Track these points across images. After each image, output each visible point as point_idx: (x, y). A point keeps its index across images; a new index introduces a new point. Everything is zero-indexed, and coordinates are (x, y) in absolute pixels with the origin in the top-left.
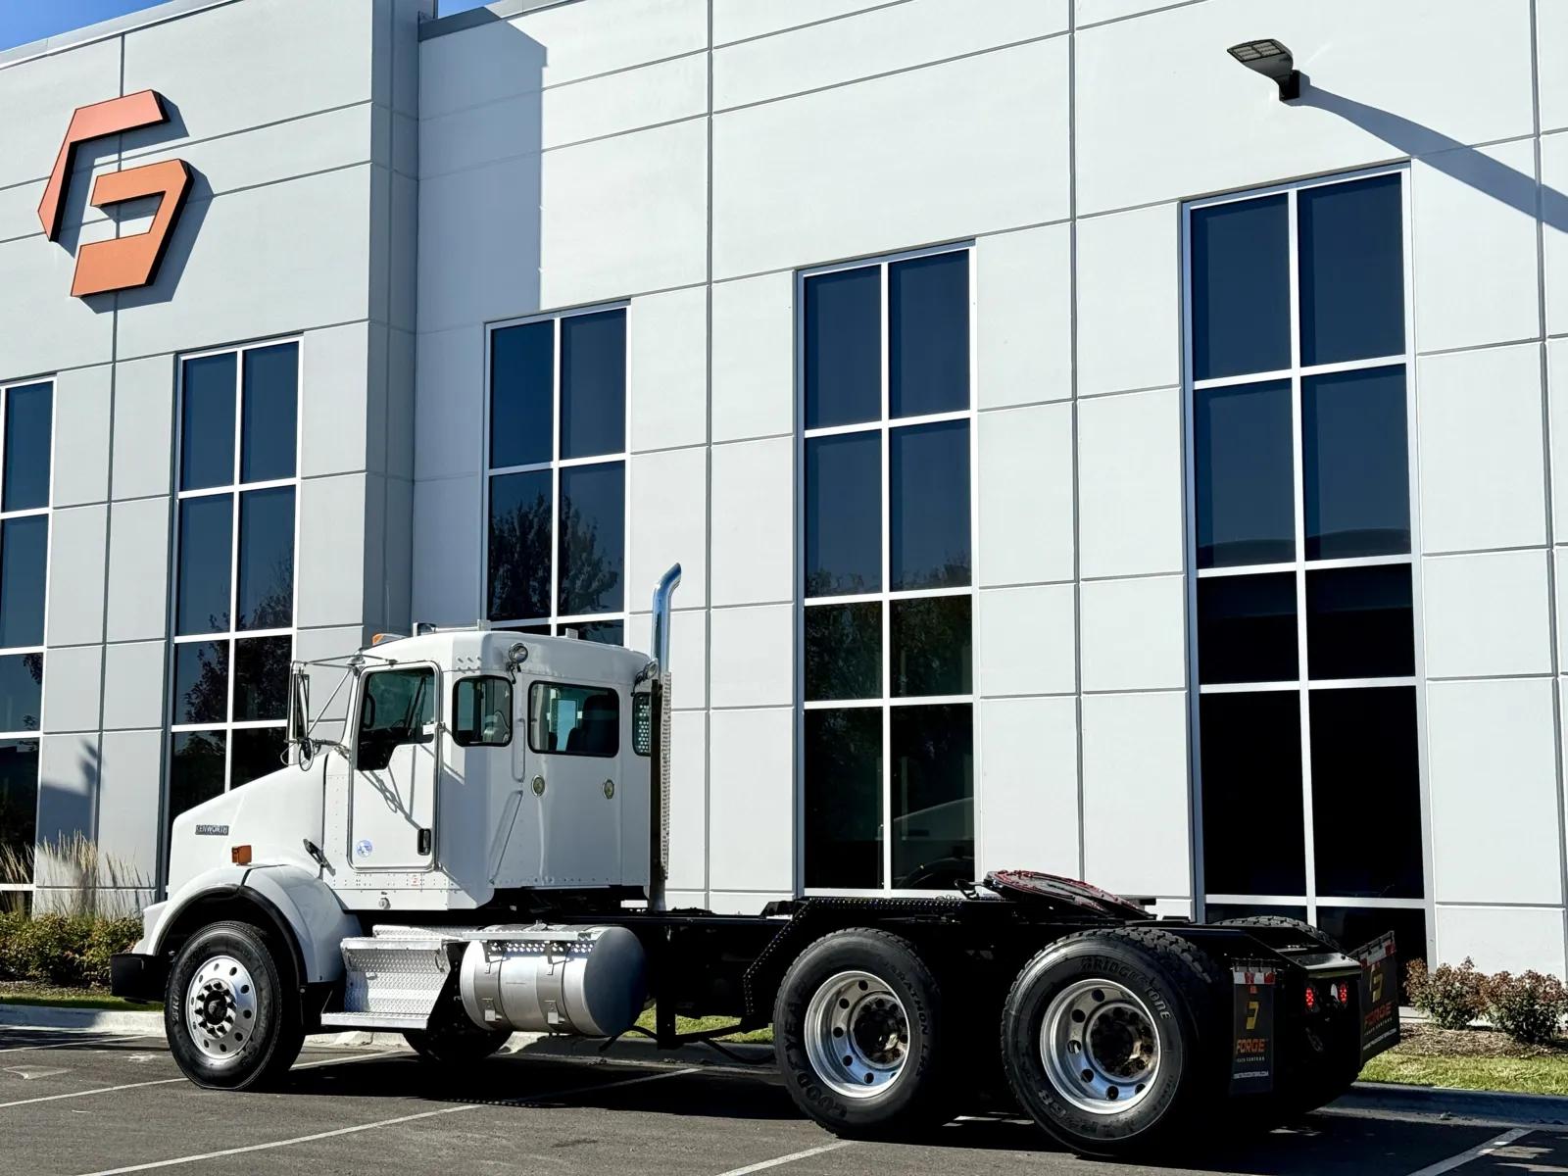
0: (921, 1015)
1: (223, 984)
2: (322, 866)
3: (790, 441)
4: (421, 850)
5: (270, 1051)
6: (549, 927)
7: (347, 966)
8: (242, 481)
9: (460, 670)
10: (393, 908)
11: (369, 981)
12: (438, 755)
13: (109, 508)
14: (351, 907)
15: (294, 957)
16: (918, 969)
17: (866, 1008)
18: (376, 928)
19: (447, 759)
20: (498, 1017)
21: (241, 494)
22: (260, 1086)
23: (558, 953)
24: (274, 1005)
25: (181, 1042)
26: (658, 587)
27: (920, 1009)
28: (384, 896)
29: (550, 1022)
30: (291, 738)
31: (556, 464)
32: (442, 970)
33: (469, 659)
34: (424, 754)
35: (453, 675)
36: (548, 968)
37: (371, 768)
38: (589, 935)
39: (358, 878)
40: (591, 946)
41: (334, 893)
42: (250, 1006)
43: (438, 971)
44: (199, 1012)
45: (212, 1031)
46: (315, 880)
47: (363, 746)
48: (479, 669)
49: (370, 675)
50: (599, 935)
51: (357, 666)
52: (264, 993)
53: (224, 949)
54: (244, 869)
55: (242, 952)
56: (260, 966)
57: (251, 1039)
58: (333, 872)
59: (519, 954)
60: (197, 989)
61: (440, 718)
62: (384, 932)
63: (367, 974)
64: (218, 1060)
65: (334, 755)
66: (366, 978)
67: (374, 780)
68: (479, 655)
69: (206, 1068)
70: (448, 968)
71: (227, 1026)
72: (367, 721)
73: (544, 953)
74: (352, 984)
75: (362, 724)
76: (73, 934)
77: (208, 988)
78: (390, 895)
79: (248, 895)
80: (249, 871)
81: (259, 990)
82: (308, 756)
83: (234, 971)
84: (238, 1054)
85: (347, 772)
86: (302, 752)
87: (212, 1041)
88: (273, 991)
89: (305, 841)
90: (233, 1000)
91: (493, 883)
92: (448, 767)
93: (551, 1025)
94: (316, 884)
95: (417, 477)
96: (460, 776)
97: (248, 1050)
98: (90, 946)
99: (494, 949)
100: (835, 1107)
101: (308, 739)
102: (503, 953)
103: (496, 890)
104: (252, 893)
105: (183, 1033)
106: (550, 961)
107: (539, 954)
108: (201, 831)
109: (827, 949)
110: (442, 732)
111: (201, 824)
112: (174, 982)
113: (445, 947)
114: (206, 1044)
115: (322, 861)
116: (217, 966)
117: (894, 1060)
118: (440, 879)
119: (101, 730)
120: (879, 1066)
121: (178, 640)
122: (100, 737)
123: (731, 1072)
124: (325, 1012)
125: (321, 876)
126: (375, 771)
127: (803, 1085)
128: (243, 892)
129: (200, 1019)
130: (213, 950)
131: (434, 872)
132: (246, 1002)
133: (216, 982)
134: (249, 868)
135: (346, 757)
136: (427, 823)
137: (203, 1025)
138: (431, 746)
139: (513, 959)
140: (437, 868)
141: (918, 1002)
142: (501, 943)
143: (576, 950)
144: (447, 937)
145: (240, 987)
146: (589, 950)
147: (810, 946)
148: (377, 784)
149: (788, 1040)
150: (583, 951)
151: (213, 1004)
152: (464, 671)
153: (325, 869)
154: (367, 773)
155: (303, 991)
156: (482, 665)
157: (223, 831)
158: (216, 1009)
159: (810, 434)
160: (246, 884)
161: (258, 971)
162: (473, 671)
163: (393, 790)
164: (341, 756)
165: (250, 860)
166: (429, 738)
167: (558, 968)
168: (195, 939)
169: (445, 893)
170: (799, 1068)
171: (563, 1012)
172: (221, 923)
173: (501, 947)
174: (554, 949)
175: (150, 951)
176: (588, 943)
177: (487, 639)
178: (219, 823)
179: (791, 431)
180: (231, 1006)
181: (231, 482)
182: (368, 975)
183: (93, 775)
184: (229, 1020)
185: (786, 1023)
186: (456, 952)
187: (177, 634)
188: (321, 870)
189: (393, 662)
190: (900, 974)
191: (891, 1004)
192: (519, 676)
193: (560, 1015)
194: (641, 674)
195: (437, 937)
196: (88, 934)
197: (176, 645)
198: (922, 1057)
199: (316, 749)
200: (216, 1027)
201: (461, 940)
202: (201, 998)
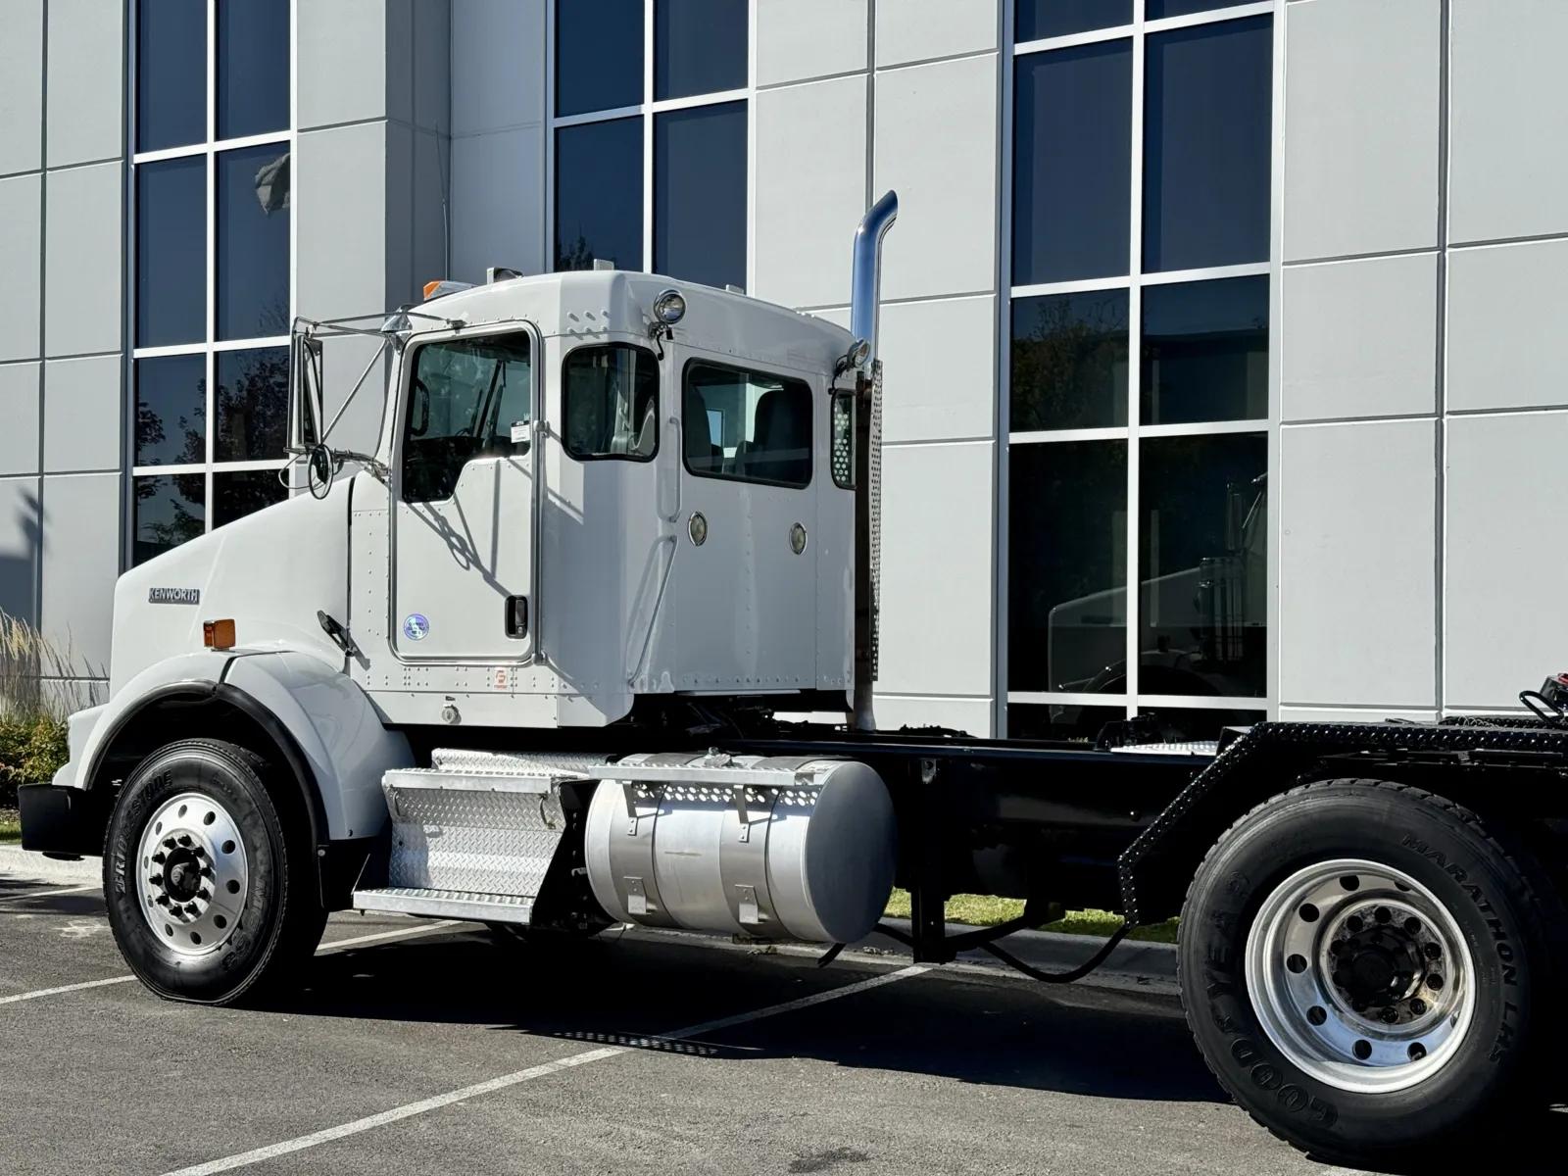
0: (1501, 947)
1: (194, 839)
2: (348, 654)
3: (992, 59)
4: (511, 630)
5: (271, 946)
6: (735, 760)
7: (393, 814)
8: (218, 138)
9: (573, 333)
10: (464, 723)
11: (429, 840)
12: (538, 475)
13: (44, 178)
14: (396, 719)
15: (308, 800)
16: (1493, 861)
17: (1354, 922)
18: (437, 753)
19: (553, 481)
20: (651, 907)
21: (217, 154)
22: (256, 1000)
23: (756, 806)
24: (276, 875)
25: (130, 926)
26: (861, 230)
27: (1499, 936)
28: (450, 703)
29: (743, 920)
30: (295, 444)
31: (649, 108)
32: (551, 826)
33: (589, 315)
34: (515, 473)
35: (562, 344)
36: (741, 830)
37: (425, 498)
38: (810, 776)
39: (408, 674)
40: (814, 794)
41: (368, 696)
42: (236, 872)
43: (545, 827)
44: (156, 880)
45: (177, 912)
46: (338, 676)
47: (410, 464)
48: (605, 331)
49: (421, 348)
50: (828, 775)
51: (400, 333)
52: (259, 855)
53: (193, 782)
54: (224, 656)
55: (222, 787)
56: (252, 813)
57: (240, 925)
58: (366, 664)
59: (686, 805)
60: (152, 844)
61: (540, 414)
62: (450, 760)
63: (426, 827)
64: (188, 956)
65: (364, 478)
66: (424, 835)
67: (431, 518)
68: (606, 308)
69: (168, 968)
70: (561, 823)
71: (202, 905)
72: (417, 425)
73: (731, 805)
74: (401, 843)
75: (408, 429)
76: (8, 739)
77: (170, 843)
78: (460, 702)
79: (232, 698)
80: (231, 660)
81: (250, 849)
82: (323, 476)
83: (210, 818)
84: (219, 948)
85: (385, 505)
86: (314, 467)
87: (176, 926)
88: (274, 852)
89: (320, 614)
90: (210, 863)
91: (632, 685)
92: (556, 496)
93: (746, 926)
94: (339, 681)
95: (455, 131)
97: (235, 943)
98: (29, 755)
99: (641, 794)
100: (1314, 1108)
101: (322, 446)
102: (658, 802)
103: (637, 696)
104: (237, 695)
105: (133, 913)
106: (743, 819)
107: (722, 806)
108: (158, 597)
109: (1296, 816)
110: (544, 437)
111: (157, 587)
112: (117, 832)
113: (556, 789)
114: (170, 932)
115: (347, 645)
116: (184, 810)
117: (1411, 1019)
118: (544, 677)
119: (41, 473)
120: (1382, 1028)
121: (139, 353)
122: (41, 482)
123: (980, 976)
124: (359, 889)
125: (346, 670)
126: (432, 503)
127: (1244, 1062)
128: (221, 693)
129: (158, 891)
130: (176, 783)
131: (534, 666)
132: (230, 867)
133: (182, 834)
134: (232, 655)
135: (383, 482)
136: (522, 587)
137: (163, 901)
138: (526, 460)
139: (677, 813)
140: (540, 660)
141: (1491, 923)
142: (652, 785)
143: (789, 802)
144: (558, 772)
145: (222, 844)
146: (813, 802)
147: (1255, 810)
149: (1213, 979)
150: (801, 802)
151: (178, 869)
152: (580, 336)
153: (353, 659)
154: (418, 505)
155: (322, 853)
156: (611, 323)
157: (191, 598)
158: (183, 878)
159: (1023, 48)
160: (226, 681)
161: (249, 821)
162: (596, 335)
163: (462, 533)
164: (375, 479)
165: (233, 644)
166: (523, 448)
167: (759, 830)
168: (146, 767)
169: (553, 701)
170: (1237, 1030)
171: (766, 903)
172: (190, 741)
173: (654, 794)
174: (749, 799)
175: (79, 782)
176: (808, 790)
177: (617, 283)
178: (183, 584)
179: (994, 45)
180: (207, 872)
181: (203, 139)
182: (428, 829)
183: (34, 533)
184: (204, 895)
185: (1209, 947)
186: (577, 797)
187: (137, 346)
188: (347, 662)
189: (458, 325)
190: (1453, 869)
191: (1407, 916)
192: (669, 348)
193: (761, 909)
194: (845, 359)
195: (542, 771)
196: (25, 740)
197: (137, 360)
198: (1505, 1027)
199: (336, 466)
200: (184, 905)
201: (583, 776)
202: (159, 858)
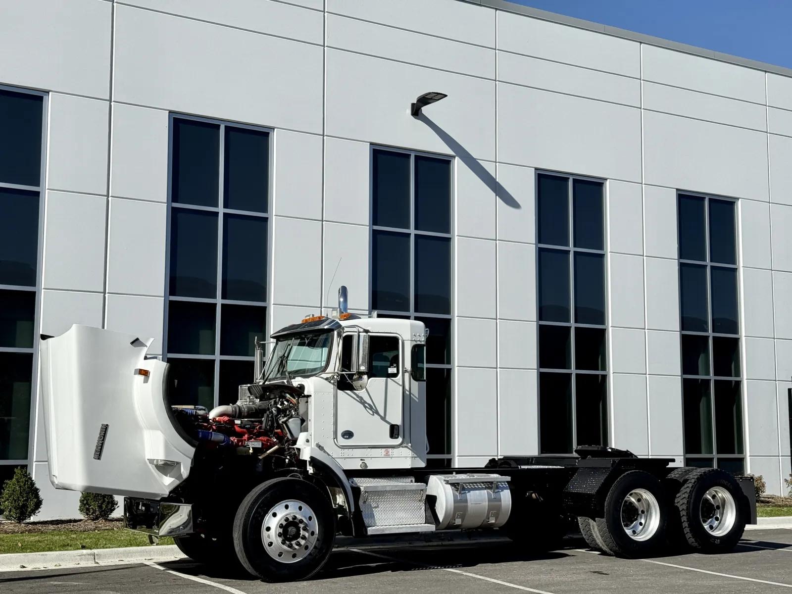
96: (416, 397)
148: (358, 399)
